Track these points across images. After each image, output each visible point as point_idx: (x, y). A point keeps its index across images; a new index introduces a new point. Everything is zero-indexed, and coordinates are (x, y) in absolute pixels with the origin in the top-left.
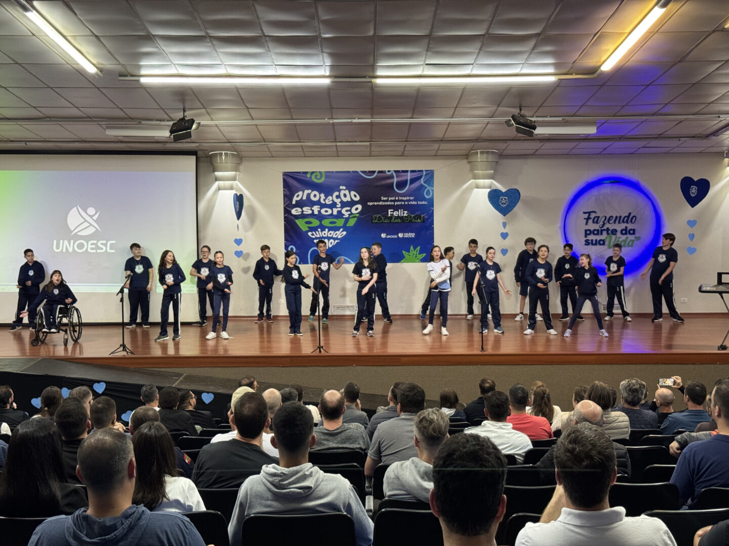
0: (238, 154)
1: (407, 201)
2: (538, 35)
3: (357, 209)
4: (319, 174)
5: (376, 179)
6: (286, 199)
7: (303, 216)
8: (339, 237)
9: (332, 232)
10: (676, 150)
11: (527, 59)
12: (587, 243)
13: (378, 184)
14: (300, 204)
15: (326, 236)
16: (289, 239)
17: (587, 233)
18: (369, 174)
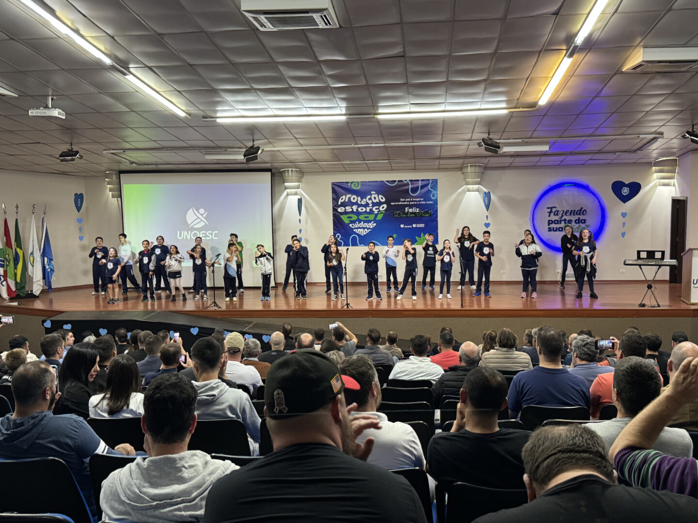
0: (300, 170)
1: (419, 201)
2: (485, 80)
3: (383, 208)
4: (356, 183)
5: (397, 186)
6: (334, 201)
7: (346, 213)
8: (371, 227)
9: (366, 224)
10: (615, 161)
11: (482, 98)
12: (550, 230)
13: (398, 189)
14: (344, 205)
15: (362, 226)
16: (336, 229)
17: (550, 222)
18: (392, 183)
